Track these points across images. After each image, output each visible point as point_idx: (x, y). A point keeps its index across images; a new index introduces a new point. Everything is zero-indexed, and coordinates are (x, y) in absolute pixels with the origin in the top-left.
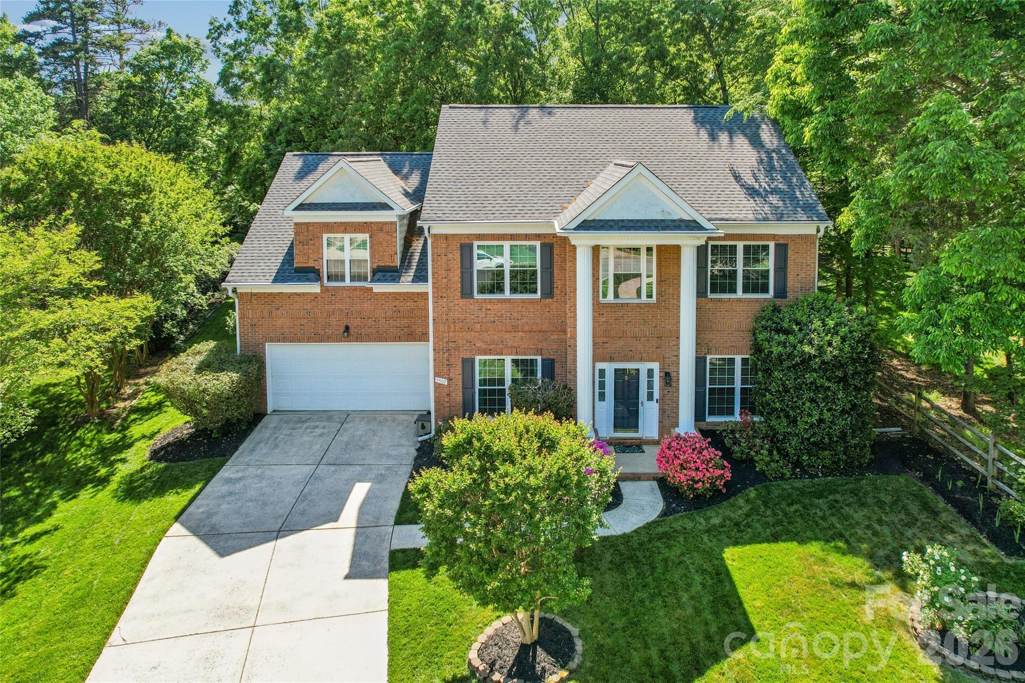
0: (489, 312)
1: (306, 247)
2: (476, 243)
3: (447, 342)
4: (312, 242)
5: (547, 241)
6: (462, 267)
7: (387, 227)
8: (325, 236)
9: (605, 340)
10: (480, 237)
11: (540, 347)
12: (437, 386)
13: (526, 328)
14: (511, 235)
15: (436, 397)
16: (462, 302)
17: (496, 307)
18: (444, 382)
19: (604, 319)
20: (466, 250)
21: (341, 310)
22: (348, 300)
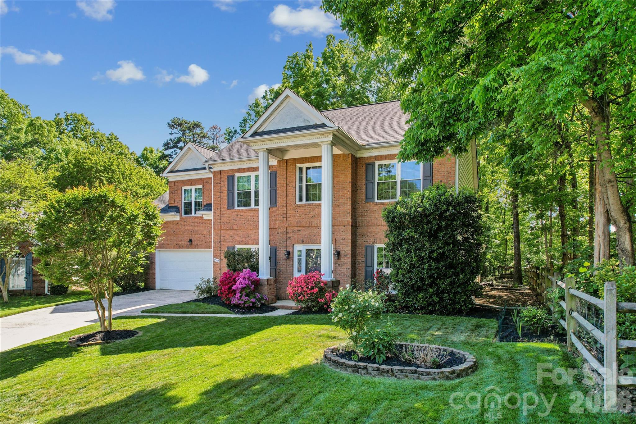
0: (242, 217)
2: (236, 175)
3: (220, 237)
4: (176, 192)
6: (228, 190)
8: (184, 188)
9: (299, 229)
10: (238, 171)
12: (215, 263)
14: (254, 168)
16: (228, 212)
17: (246, 214)
18: (218, 261)
19: (298, 215)
20: (231, 178)
21: (189, 230)
22: (192, 224)
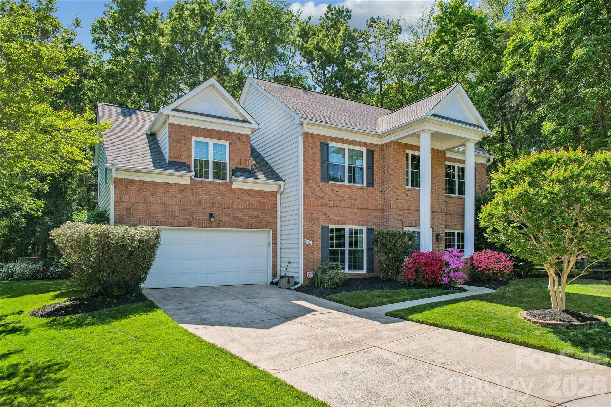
1: (178, 145)
2: (331, 144)
3: (312, 213)
4: (184, 142)
5: (370, 149)
7: (243, 139)
8: (194, 139)
9: (409, 212)
10: (333, 139)
11: (366, 220)
12: (305, 246)
13: (359, 206)
14: (351, 141)
15: (304, 255)
16: (322, 184)
17: (342, 190)
18: (311, 243)
21: (207, 200)
